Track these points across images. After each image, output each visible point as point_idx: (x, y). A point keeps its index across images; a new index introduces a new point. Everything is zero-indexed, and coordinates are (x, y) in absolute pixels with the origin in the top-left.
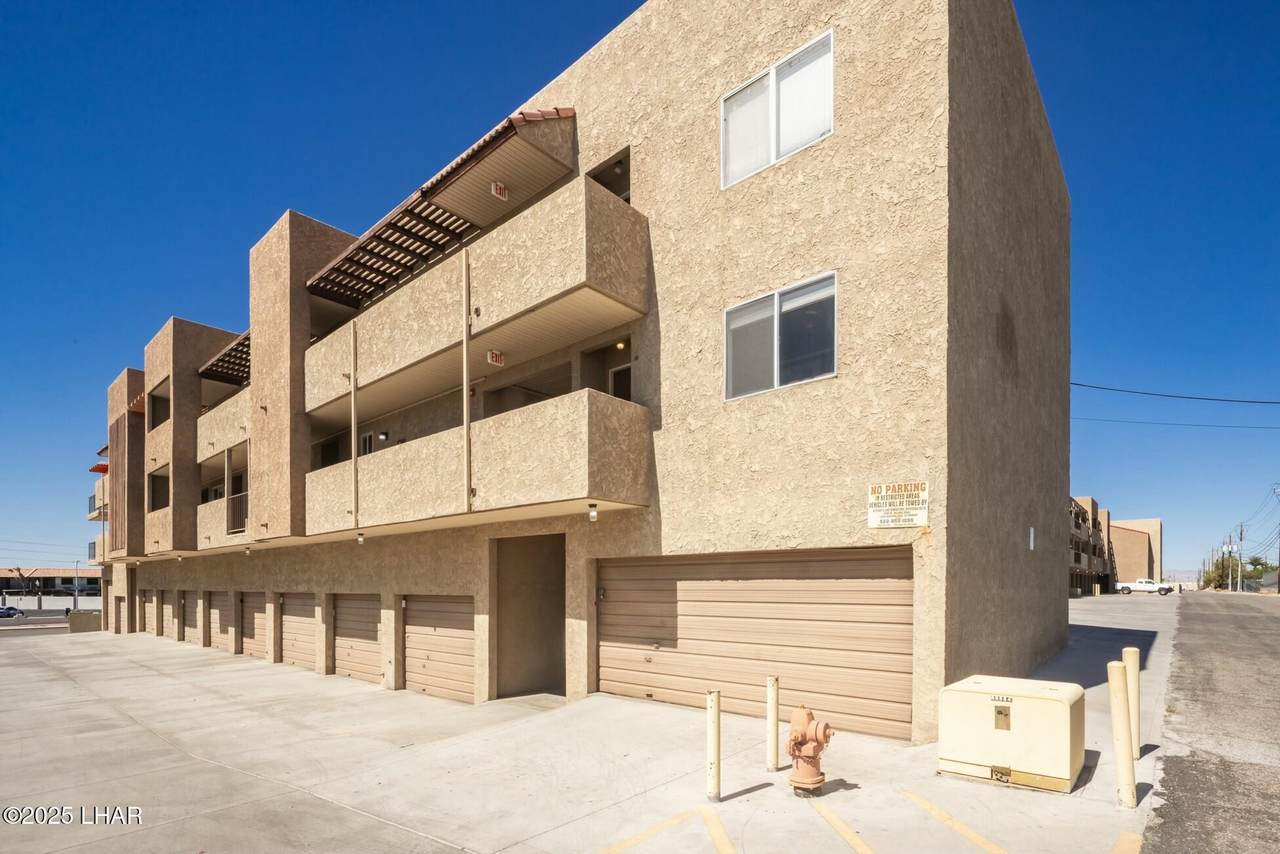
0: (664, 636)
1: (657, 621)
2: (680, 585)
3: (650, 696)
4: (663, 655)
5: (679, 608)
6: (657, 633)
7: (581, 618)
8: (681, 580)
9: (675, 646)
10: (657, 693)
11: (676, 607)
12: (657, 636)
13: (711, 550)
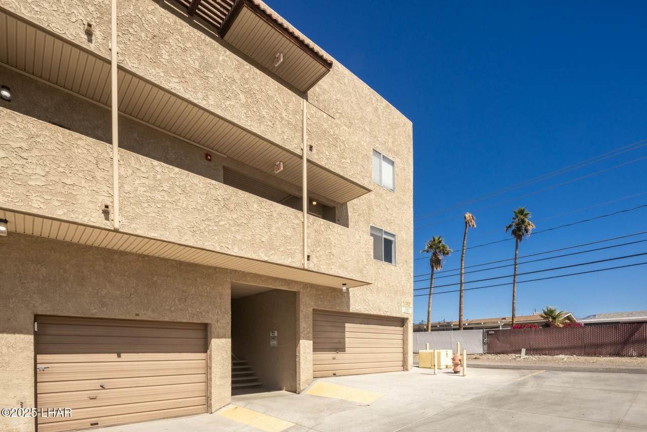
0: (340, 348)
1: (336, 340)
2: (347, 325)
3: (334, 374)
4: (339, 356)
5: (346, 335)
6: (336, 346)
7: (309, 340)
8: (347, 323)
9: (345, 351)
10: (337, 372)
11: (345, 334)
12: (336, 347)
13: (367, 312)
